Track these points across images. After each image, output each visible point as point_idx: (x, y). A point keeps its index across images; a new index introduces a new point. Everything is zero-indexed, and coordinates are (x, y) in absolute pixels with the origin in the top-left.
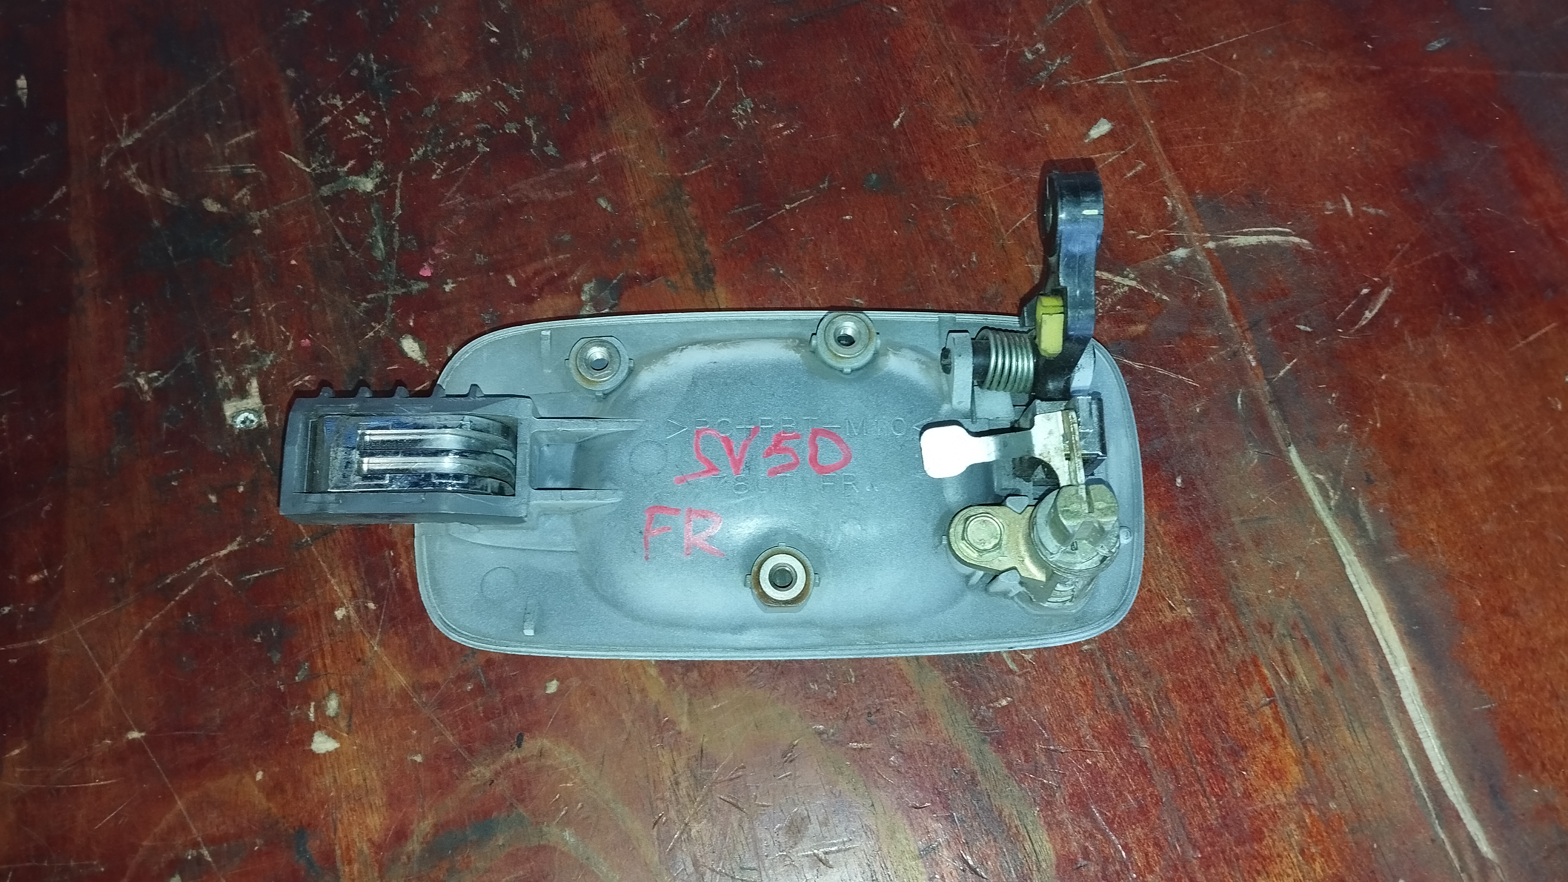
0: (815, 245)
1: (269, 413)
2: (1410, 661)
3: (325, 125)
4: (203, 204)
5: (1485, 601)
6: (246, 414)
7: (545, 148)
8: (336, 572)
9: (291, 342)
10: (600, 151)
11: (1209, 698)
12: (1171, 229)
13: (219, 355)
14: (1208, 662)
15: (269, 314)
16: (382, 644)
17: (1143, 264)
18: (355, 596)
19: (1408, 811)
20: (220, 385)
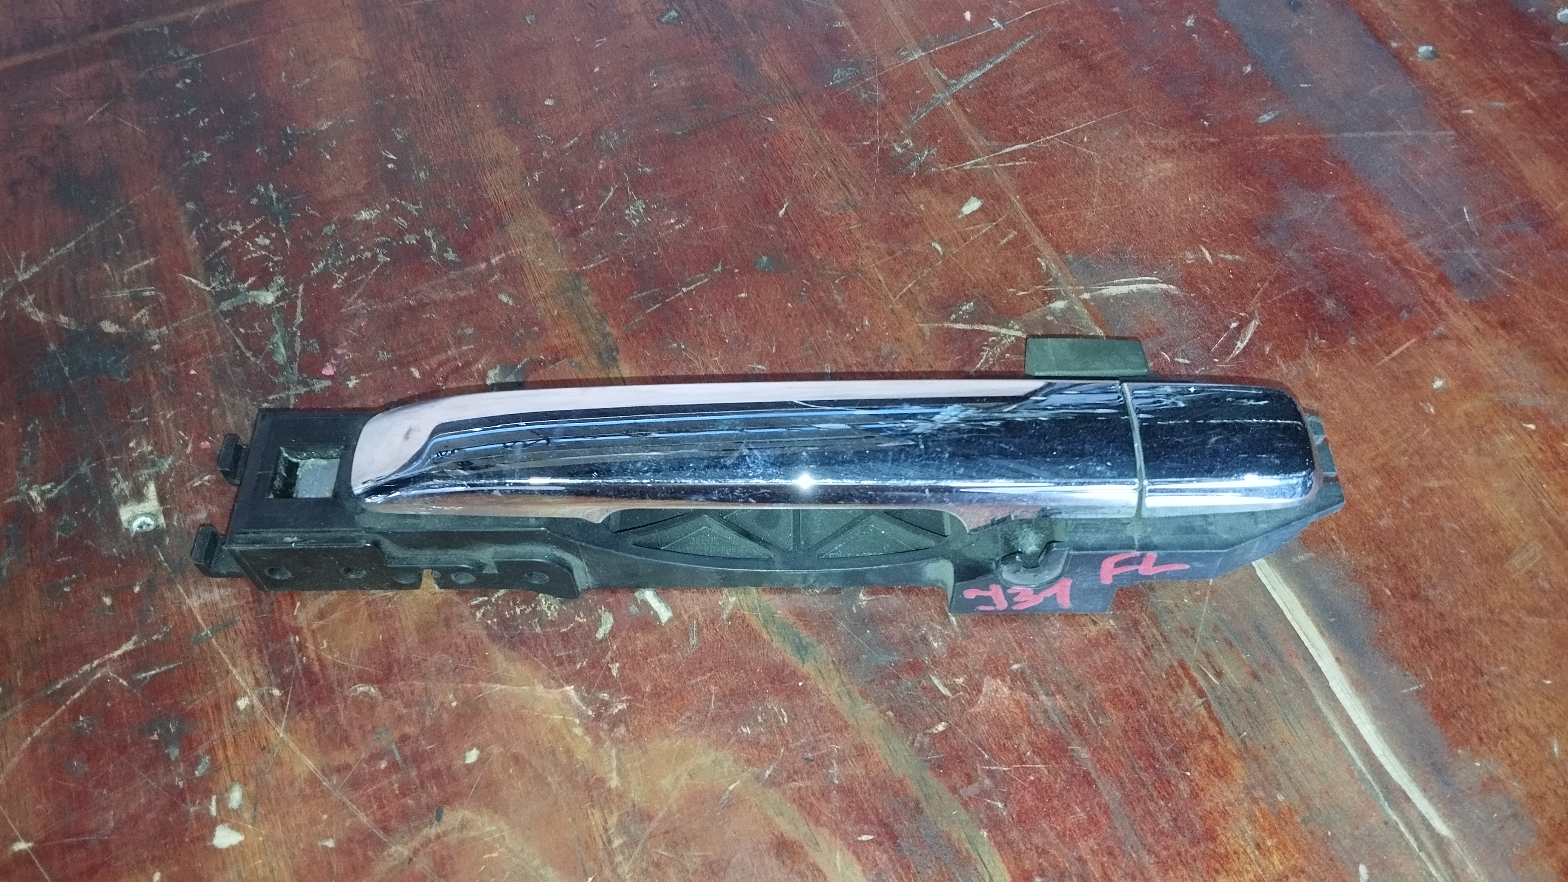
0: (714, 320)
1: (167, 514)
2: (1333, 652)
3: (225, 249)
4: (100, 328)
5: (1394, 589)
6: (143, 519)
7: (445, 255)
8: (238, 662)
9: (190, 445)
10: (500, 253)
11: (1142, 703)
12: (1047, 285)
13: (115, 463)
14: (1138, 670)
15: (167, 421)
16: (289, 730)
17: (1025, 317)
18: (258, 683)
19: (1356, 796)
20: (116, 491)
